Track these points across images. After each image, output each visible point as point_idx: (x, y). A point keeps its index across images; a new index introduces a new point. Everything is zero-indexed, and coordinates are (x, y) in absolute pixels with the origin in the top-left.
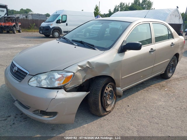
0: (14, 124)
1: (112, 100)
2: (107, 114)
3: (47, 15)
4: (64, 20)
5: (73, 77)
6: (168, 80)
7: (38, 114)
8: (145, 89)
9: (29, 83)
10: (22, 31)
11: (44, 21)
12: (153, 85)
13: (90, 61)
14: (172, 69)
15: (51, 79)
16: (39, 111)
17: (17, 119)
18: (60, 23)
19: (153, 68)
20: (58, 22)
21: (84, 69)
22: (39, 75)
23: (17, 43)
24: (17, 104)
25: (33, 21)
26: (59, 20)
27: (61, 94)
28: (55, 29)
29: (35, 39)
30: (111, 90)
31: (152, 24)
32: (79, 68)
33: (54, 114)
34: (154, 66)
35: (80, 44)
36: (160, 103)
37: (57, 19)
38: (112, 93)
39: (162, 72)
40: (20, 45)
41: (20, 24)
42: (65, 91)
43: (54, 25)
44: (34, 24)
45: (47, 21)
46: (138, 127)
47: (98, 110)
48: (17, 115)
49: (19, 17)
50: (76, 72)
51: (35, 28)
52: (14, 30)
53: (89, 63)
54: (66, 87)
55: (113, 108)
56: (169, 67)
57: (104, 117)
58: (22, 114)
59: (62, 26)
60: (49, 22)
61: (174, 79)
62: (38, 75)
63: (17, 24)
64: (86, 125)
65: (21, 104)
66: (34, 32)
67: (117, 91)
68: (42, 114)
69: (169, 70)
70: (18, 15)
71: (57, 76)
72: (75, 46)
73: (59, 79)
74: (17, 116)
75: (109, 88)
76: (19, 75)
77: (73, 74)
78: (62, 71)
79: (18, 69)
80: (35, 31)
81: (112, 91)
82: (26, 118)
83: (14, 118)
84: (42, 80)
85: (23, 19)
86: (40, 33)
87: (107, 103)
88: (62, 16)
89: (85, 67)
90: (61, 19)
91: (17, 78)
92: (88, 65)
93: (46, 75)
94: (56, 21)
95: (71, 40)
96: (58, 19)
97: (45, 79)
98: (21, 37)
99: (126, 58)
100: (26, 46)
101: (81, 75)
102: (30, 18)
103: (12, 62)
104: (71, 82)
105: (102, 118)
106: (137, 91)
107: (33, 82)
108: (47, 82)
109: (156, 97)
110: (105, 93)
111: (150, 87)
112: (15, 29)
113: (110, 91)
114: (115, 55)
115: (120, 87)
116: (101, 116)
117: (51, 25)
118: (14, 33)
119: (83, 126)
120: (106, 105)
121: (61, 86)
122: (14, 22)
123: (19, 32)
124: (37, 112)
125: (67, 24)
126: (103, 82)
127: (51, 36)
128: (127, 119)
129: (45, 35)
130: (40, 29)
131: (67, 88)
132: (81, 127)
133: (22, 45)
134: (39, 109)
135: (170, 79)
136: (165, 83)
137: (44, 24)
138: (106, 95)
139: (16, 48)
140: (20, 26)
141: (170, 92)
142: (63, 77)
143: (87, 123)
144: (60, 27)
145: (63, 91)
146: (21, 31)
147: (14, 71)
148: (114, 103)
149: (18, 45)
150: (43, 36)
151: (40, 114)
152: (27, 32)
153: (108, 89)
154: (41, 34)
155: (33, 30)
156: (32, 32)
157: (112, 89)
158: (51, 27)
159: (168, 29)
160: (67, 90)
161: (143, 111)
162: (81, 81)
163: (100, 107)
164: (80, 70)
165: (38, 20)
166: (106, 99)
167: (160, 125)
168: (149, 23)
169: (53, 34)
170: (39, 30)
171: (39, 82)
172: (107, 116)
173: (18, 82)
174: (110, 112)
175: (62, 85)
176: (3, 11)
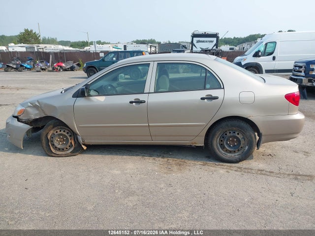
4: (269, 50)
5: (24, 111)
18: (260, 56)
20: (256, 55)
26: (259, 52)
31: (155, 65)
34: (149, 126)
37: (256, 50)
42: (18, 121)
43: (249, 59)
50: (26, 107)
56: (221, 138)
59: (263, 61)
88: (266, 44)
89: (34, 104)
90: (262, 49)
92: (38, 104)
94: (253, 53)
104: (23, 115)
110: (54, 134)
115: (79, 135)
117: (244, 60)
120: (56, 147)
125: (274, 58)
144: (259, 62)
153: (60, 132)
158: (243, 63)
164: (30, 106)
166: (53, 140)
168: (150, 64)
176: (212, 42)
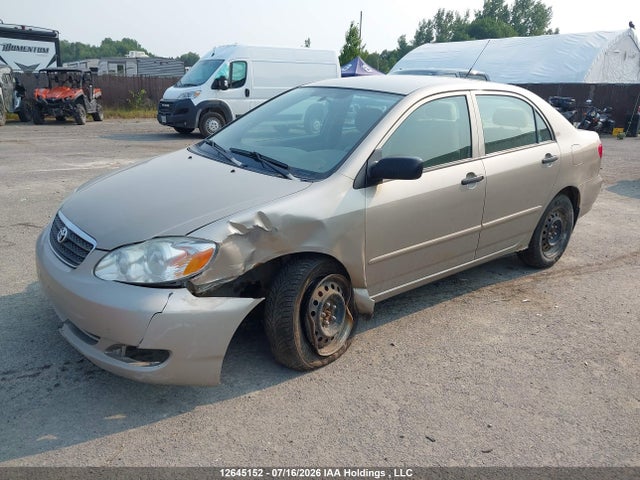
0: (57, 385)
1: (339, 324)
2: (323, 366)
3: (186, 62)
4: (237, 77)
5: (215, 257)
6: (544, 271)
7: (120, 355)
8: (458, 299)
9: (96, 273)
10: (107, 117)
11: (174, 82)
12: (489, 288)
13: (267, 210)
14: (557, 238)
15: (156, 260)
16: (124, 349)
17: (67, 373)
18: (225, 88)
19: (479, 231)
20: (218, 85)
21: (249, 234)
22: (123, 250)
23: (84, 156)
24: (67, 332)
25: (140, 81)
26: (222, 78)
27: (181, 303)
28: (207, 110)
29: (145, 143)
30: (335, 296)
31: (474, 98)
32: (234, 231)
33: (160, 355)
34: (483, 228)
35: (250, 161)
36: (494, 339)
37: (216, 75)
38: (340, 305)
39: (518, 247)
40: (96, 163)
41: (97, 94)
42: (194, 294)
43: (205, 94)
44: (143, 91)
45: (184, 80)
46: (404, 403)
47: (290, 351)
48: (67, 363)
49: (96, 70)
50: (224, 242)
51: (147, 106)
52: (79, 113)
53: (261, 216)
54: (196, 282)
55: (343, 350)
56: (544, 229)
57: (314, 374)
58: (82, 361)
59: (231, 98)
60: (189, 85)
61: (563, 271)
62: (119, 250)
63: (87, 92)
64: (257, 392)
65: (78, 331)
66: (145, 117)
67: (357, 300)
68: (132, 357)
69: (546, 241)
70: (93, 63)
71: (171, 252)
72: (232, 168)
73: (175, 261)
74: (67, 366)
75: (330, 288)
76: (73, 249)
77: (214, 246)
78: (183, 240)
79: (71, 232)
80: (148, 113)
81: (339, 298)
82: (92, 371)
83: (59, 371)
84: (130, 264)
85: (110, 75)
86: (160, 122)
87: (319, 331)
88: (231, 64)
89: (251, 227)
90: (227, 74)
91: (68, 259)
92: (259, 224)
93: (141, 248)
94: (211, 81)
95: (227, 148)
96: (218, 76)
97: (140, 261)
98: (101, 137)
99: (381, 203)
100: (113, 166)
101: (238, 249)
102: (132, 71)
103: (57, 215)
104: (210, 269)
105: (306, 376)
106: (432, 305)
107: (108, 269)
108: (145, 270)
109: (487, 323)
110: (316, 303)
111: (476, 293)
112: (83, 108)
113: (333, 299)
114: (343, 195)
115: (364, 287)
116: (303, 370)
117: (196, 95)
118: (80, 123)
119: (247, 396)
120: (320, 339)
121: (181, 281)
122: (78, 87)
123: (96, 118)
124: (118, 351)
125: (247, 93)
126: (305, 270)
127: (197, 131)
128: (379, 379)
129: (176, 128)
130: (161, 108)
131: (198, 287)
132: (242, 397)
133: (101, 163)
134: (122, 342)
135: (549, 270)
136: (529, 280)
137: (172, 93)
138: (319, 308)
139: (81, 172)
140: (98, 99)
141: (535, 308)
142: (188, 254)
143: (259, 387)
144: (225, 101)
145: (185, 293)
146: (102, 117)
147: (59, 239)
148: (346, 334)
149: (90, 164)
150: (172, 130)
151: (126, 356)
152: (121, 120)
153: (326, 292)
154: (164, 124)
155: (141, 112)
156: (137, 119)
157: (340, 294)
158: (196, 102)
159: (535, 112)
160: (200, 291)
161: (433, 359)
162: (240, 268)
163: (299, 342)
164: (235, 234)
165: (156, 78)
166: (318, 320)
167: (472, 398)
168: (465, 96)
169: (201, 125)
170: (157, 112)
171: (124, 269)
172: (321, 371)
173: (69, 270)
174: (331, 359)
175: (182, 276)
176: (46, 51)
